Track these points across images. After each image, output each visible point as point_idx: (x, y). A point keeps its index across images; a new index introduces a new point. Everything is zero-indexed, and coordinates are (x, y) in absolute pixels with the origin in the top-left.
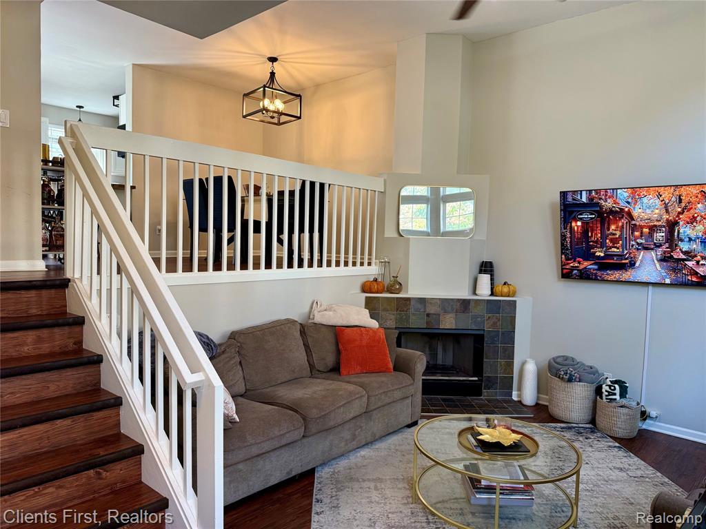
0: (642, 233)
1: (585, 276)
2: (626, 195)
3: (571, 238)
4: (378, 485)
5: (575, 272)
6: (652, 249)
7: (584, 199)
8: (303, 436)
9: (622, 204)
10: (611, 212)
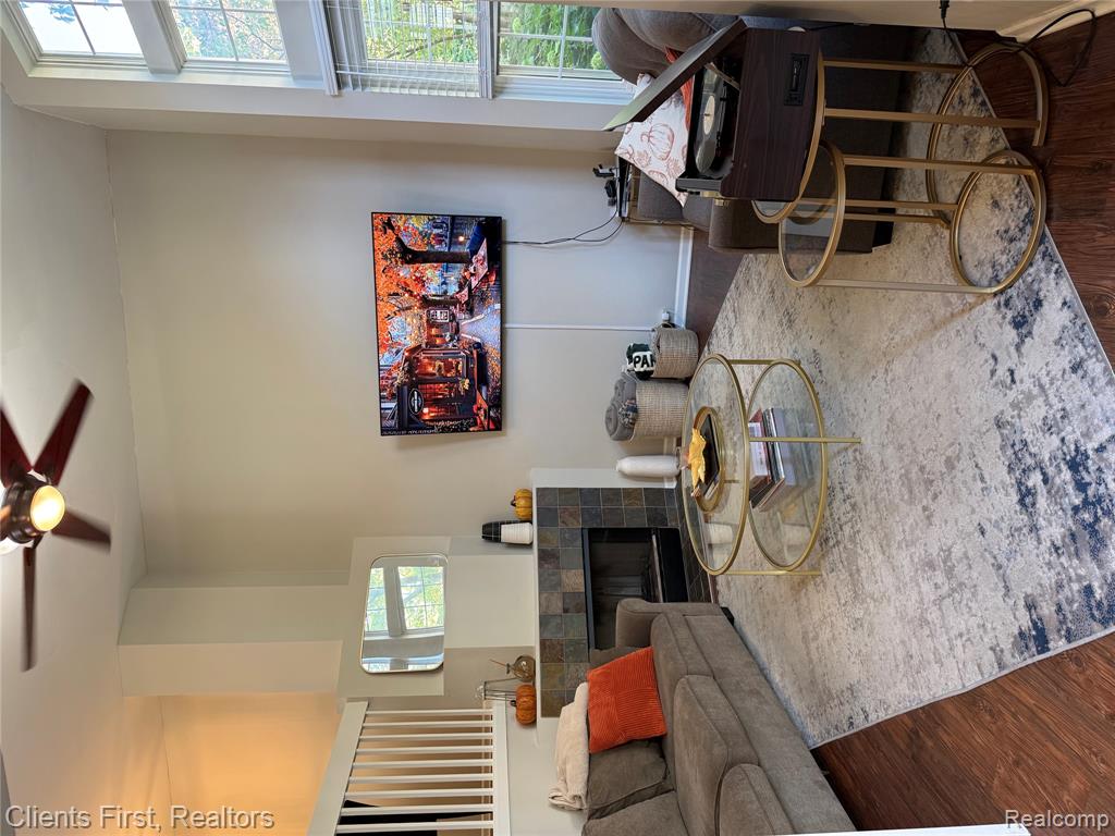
0: (437, 336)
1: (497, 401)
2: (387, 355)
3: (445, 420)
4: (811, 635)
5: (492, 413)
6: (458, 324)
7: (393, 405)
8: (759, 765)
9: (399, 359)
10: (410, 371)
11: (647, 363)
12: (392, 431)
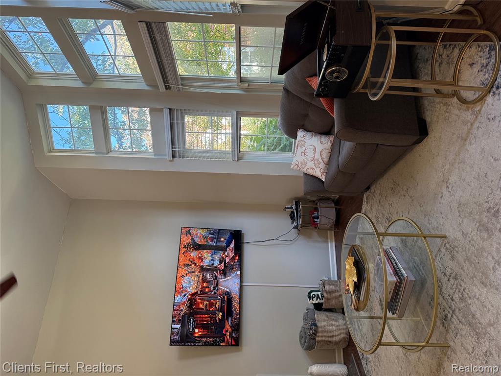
0: (206, 287)
1: (237, 327)
2: (179, 297)
3: (207, 338)
5: (234, 335)
6: (218, 281)
7: (178, 326)
9: (185, 299)
10: (190, 307)
11: (319, 298)
12: (176, 343)
